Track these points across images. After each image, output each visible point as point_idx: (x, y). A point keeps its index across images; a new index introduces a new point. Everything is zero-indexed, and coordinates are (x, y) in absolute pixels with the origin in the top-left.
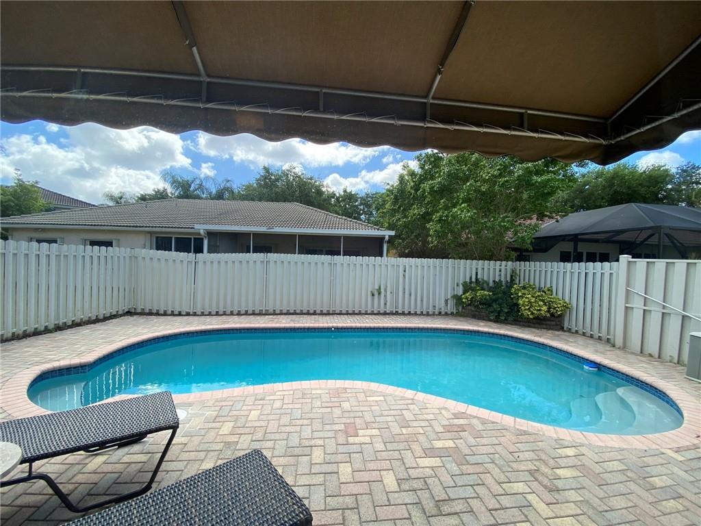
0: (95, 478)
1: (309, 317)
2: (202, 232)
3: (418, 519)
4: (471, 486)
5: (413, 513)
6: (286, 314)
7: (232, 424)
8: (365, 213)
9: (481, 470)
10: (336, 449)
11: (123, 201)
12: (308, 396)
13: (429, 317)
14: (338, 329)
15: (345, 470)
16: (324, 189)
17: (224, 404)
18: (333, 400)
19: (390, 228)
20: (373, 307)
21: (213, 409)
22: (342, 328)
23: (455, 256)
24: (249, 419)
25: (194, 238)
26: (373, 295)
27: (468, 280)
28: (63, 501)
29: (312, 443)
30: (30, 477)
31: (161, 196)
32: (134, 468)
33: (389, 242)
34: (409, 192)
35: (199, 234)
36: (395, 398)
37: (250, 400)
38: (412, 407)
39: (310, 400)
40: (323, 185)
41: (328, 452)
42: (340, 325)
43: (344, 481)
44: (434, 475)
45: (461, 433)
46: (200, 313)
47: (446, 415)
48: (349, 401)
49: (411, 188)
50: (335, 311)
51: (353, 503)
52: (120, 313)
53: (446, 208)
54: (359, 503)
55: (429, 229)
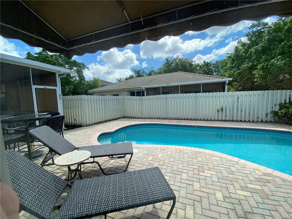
0: (111, 166)
1: (185, 121)
2: (144, 88)
3: (233, 217)
4: (269, 210)
5: (230, 213)
6: (175, 119)
7: (152, 157)
8: (216, 71)
9: (277, 204)
10: (193, 175)
11: (121, 81)
12: (182, 152)
13: (254, 123)
14: (198, 127)
15: (197, 186)
16: (193, 63)
17: (150, 149)
18: (193, 155)
19: (230, 76)
20: (218, 117)
21: (146, 151)
22: (201, 126)
23: (274, 88)
24: (158, 156)
25: (142, 91)
26: (218, 111)
27: (283, 102)
28: (102, 171)
29: (183, 171)
30: (94, 162)
31: (131, 77)
32: (122, 165)
33: (229, 84)
34: (242, 55)
35: (143, 89)
36: (227, 160)
37: (159, 150)
38: (236, 166)
39: (183, 154)
40: (193, 62)
41: (189, 176)
42: (200, 125)
43: (195, 189)
44: (246, 199)
45: (266, 184)
46: (144, 118)
47: (258, 173)
48: (201, 157)
49: (243, 52)
50: (198, 119)
51: (199, 199)
52: (121, 117)
53: (267, 60)
54: (202, 200)
55: (255, 74)
